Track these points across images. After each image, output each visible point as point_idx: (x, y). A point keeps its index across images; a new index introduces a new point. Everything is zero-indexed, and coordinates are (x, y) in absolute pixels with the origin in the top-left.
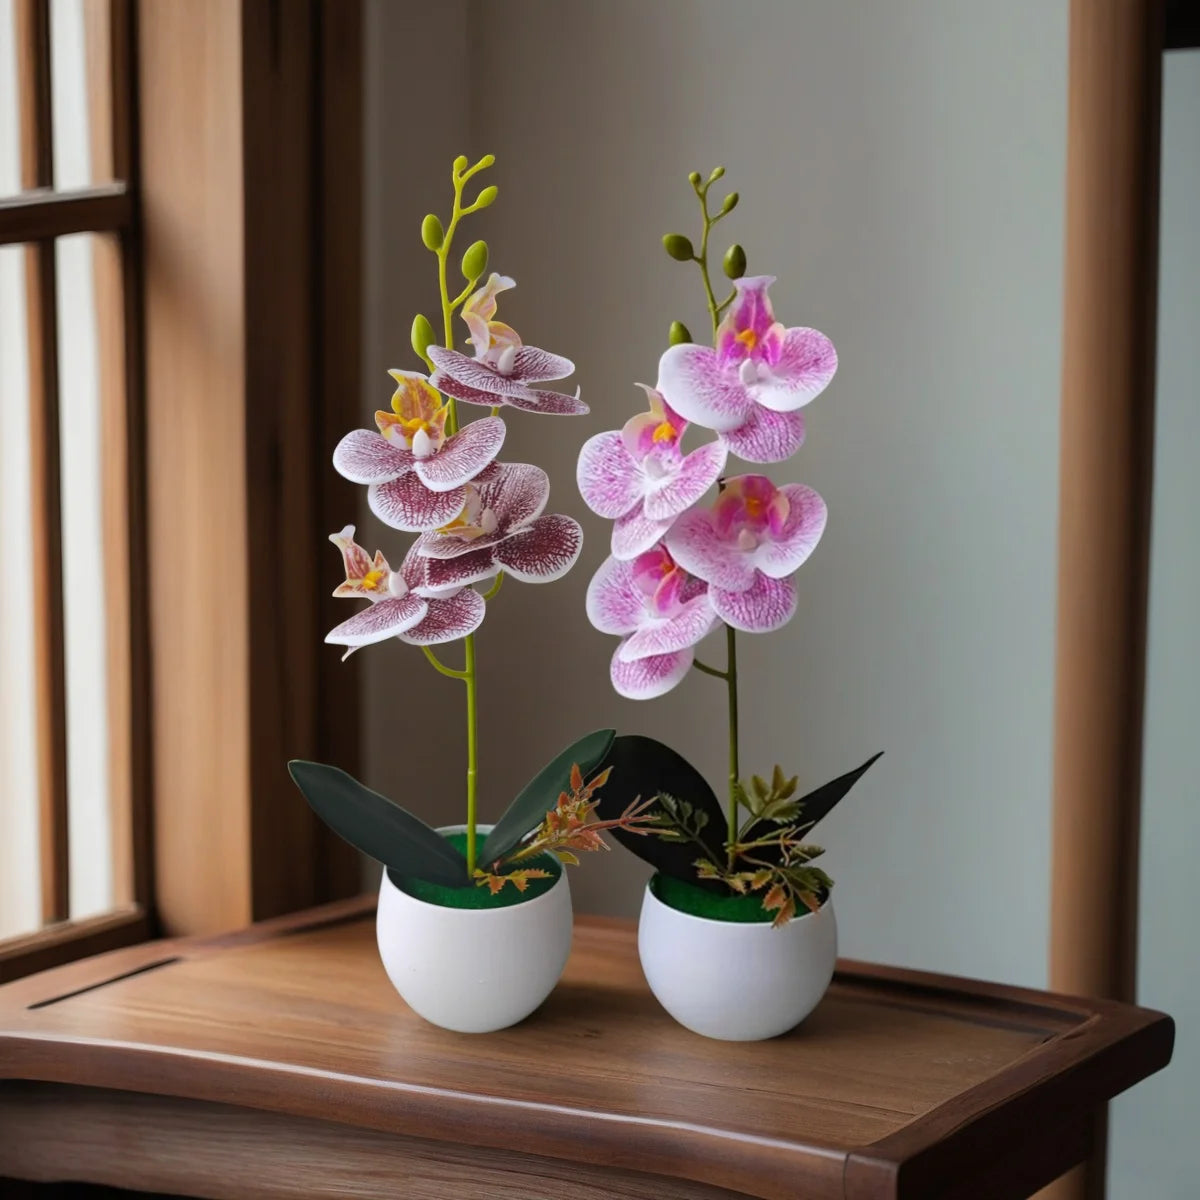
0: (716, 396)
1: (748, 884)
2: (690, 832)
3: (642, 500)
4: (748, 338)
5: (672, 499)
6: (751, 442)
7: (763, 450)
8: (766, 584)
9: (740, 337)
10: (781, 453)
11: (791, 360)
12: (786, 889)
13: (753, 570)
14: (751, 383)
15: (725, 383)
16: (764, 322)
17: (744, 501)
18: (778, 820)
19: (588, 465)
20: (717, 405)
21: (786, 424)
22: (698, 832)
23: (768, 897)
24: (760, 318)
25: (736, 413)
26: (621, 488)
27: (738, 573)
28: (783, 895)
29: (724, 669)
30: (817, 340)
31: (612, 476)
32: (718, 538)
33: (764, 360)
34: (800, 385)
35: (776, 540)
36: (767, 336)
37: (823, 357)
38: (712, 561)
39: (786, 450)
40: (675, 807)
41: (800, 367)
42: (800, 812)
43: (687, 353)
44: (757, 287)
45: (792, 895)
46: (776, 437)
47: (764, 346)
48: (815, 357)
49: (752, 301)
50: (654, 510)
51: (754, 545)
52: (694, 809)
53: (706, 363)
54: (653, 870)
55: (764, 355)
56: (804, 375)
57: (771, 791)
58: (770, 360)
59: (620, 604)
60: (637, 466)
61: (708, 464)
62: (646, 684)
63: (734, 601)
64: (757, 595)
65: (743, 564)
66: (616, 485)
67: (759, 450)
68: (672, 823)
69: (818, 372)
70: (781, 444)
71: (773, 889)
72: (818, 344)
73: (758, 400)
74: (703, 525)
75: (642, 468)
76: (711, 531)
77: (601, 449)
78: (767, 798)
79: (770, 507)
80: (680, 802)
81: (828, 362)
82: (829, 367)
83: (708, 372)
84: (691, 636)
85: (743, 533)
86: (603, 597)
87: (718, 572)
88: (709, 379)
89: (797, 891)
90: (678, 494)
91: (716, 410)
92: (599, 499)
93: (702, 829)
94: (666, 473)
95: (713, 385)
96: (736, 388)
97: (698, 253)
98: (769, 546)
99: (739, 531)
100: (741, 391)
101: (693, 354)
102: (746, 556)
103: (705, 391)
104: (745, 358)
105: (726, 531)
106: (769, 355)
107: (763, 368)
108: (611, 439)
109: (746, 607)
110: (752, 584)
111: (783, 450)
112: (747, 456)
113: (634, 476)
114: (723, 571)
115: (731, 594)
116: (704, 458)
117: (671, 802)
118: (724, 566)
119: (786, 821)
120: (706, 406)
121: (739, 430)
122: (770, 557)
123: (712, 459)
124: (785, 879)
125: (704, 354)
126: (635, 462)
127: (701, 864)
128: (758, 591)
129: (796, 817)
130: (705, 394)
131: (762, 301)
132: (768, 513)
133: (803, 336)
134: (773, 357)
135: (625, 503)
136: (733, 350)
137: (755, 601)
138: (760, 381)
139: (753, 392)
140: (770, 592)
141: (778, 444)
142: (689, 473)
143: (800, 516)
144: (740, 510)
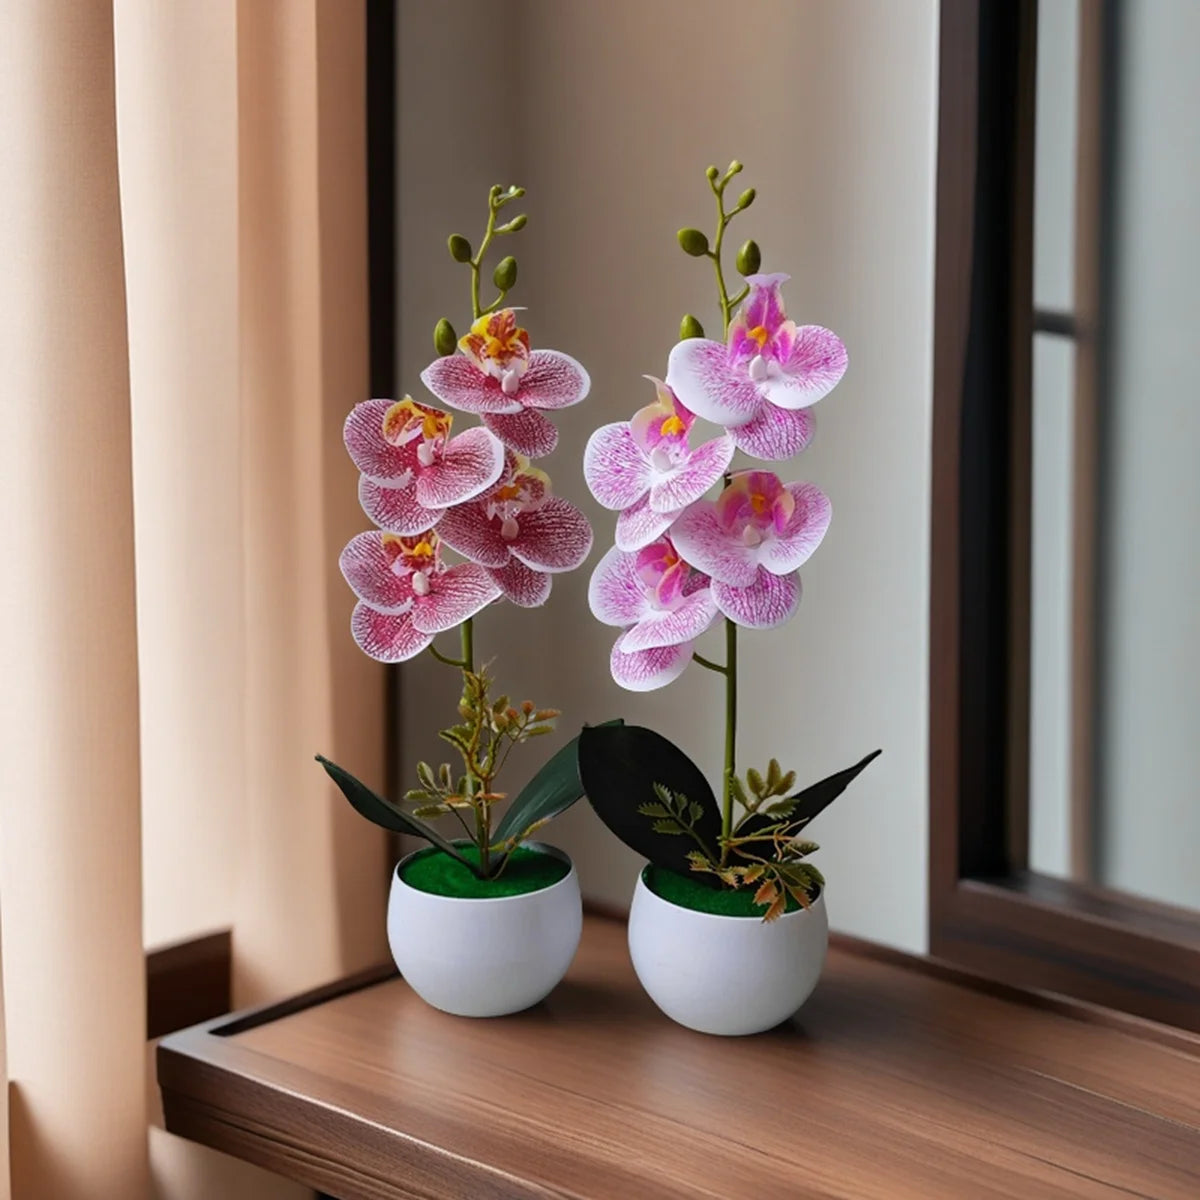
0: (725, 392)
1: (740, 878)
2: (685, 825)
3: (648, 492)
4: (760, 334)
5: (678, 492)
6: (759, 438)
7: (770, 446)
8: (769, 580)
9: (751, 334)
10: (789, 450)
11: (801, 358)
12: (777, 884)
13: (756, 566)
14: (760, 380)
15: (735, 379)
16: (776, 319)
17: (750, 497)
18: (772, 816)
19: (595, 456)
20: (725, 400)
21: (794, 422)
22: (692, 825)
23: (759, 891)
24: (772, 315)
25: (745, 409)
26: (628, 480)
27: (741, 569)
28: (775, 890)
29: (724, 664)
30: (828, 339)
31: (619, 468)
32: (722, 533)
33: (774, 357)
34: (809, 383)
35: (780, 537)
36: (779, 334)
37: (833, 357)
38: (715, 556)
39: (794, 448)
40: (670, 799)
41: (810, 366)
42: (794, 809)
43: (698, 348)
44: (770, 285)
45: (783, 889)
46: (784, 435)
47: (775, 343)
48: (825, 356)
49: (765, 298)
50: (660, 503)
51: (759, 540)
52: (689, 802)
53: (716, 358)
54: (647, 862)
55: (775, 352)
56: (813, 373)
57: (766, 786)
58: (781, 357)
59: (622, 595)
60: (645, 459)
61: (715, 459)
62: (645, 676)
63: (735, 596)
64: (759, 591)
65: (747, 560)
66: (622, 477)
67: (766, 446)
68: (666, 815)
69: (828, 371)
70: (788, 442)
71: (765, 884)
72: (829, 343)
73: (767, 397)
74: (709, 519)
75: (649, 460)
76: (715, 525)
77: (609, 440)
78: (762, 793)
79: (775, 503)
80: (676, 794)
81: (839, 362)
82: (839, 367)
83: (718, 367)
84: (692, 629)
85: (748, 529)
86: (606, 588)
87: (722, 566)
88: (719, 375)
89: (789, 886)
90: (683, 487)
91: (725, 406)
92: (605, 490)
93: (696, 822)
94: (673, 467)
95: (722, 380)
96: (745, 384)
97: (713, 249)
98: (773, 543)
99: (743, 527)
100: (750, 387)
101: (703, 348)
102: (750, 551)
103: (715, 386)
104: (756, 353)
105: (730, 526)
106: (779, 352)
107: (773, 365)
108: (619, 430)
109: (748, 603)
110: (755, 580)
111: (790, 447)
112: (754, 452)
113: (641, 468)
114: (726, 565)
115: (733, 589)
116: (711, 453)
117: (666, 794)
118: (727, 561)
119: (780, 816)
120: (715, 401)
121: (747, 427)
122: (774, 554)
123: (719, 453)
124: (778, 875)
125: (715, 349)
126: (642, 455)
127: (694, 857)
128: (760, 587)
129: (791, 813)
130: (714, 389)
131: (774, 299)
132: (773, 509)
133: (814, 335)
134: (783, 354)
135: (631, 495)
136: (744, 346)
137: (757, 597)
138: (770, 378)
139: (762, 388)
140: (773, 589)
141: (786, 442)
142: (696, 467)
143: (805, 513)
144: (745, 506)
